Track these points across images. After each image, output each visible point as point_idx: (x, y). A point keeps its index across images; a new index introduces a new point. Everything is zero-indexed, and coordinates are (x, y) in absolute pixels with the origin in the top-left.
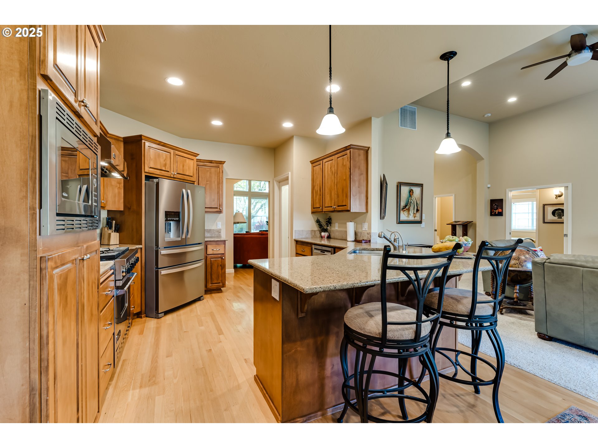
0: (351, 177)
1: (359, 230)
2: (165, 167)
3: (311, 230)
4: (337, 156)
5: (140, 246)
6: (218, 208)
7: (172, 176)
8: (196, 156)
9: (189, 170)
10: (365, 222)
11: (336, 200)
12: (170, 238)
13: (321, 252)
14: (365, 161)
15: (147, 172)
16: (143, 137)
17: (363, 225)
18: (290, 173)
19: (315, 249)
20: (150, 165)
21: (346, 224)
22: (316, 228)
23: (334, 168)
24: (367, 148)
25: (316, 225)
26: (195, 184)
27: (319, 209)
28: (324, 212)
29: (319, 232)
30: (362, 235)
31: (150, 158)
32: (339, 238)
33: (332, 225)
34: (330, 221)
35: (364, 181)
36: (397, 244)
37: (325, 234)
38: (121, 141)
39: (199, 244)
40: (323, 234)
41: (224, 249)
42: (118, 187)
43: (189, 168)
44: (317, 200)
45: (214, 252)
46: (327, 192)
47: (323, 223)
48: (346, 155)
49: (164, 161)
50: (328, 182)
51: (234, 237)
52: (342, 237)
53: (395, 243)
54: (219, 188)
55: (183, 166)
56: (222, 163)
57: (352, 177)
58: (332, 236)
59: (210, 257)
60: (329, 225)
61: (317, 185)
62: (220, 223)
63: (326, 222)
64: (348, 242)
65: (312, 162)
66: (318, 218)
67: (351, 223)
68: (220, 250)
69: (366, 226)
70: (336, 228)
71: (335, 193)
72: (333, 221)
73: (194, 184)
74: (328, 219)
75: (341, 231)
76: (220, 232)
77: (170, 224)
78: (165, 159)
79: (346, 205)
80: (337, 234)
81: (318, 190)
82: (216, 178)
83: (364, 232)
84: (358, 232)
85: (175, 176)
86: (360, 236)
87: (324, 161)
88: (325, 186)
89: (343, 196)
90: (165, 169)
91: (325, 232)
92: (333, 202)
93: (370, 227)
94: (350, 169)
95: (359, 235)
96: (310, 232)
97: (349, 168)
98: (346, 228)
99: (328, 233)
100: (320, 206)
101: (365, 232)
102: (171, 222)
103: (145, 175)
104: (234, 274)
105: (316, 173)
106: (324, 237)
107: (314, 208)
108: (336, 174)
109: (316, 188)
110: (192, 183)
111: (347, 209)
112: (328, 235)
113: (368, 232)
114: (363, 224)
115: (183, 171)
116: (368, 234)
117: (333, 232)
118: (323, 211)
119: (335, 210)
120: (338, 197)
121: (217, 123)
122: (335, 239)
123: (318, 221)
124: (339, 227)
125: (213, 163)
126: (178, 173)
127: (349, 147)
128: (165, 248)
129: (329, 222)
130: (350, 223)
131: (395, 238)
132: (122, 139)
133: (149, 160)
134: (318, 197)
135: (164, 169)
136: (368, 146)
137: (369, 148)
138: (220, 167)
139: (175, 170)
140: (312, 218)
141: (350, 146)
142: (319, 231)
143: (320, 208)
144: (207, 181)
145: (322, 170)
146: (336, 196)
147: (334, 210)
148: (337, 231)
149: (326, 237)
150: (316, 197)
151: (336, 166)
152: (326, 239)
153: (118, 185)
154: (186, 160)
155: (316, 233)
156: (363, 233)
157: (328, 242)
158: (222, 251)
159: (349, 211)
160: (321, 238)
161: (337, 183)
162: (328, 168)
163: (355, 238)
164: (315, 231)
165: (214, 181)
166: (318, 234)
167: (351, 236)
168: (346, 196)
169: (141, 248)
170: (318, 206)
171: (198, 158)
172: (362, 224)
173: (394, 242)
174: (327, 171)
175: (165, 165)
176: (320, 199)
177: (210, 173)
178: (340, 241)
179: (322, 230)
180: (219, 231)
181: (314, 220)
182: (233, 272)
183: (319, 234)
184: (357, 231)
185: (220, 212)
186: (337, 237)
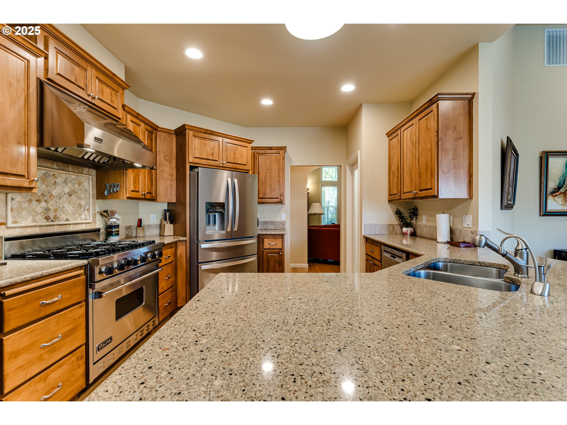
0: (440, 144)
1: (458, 227)
2: (213, 156)
3: (387, 223)
4: (418, 118)
5: (184, 239)
6: (279, 198)
7: (221, 165)
8: (251, 143)
9: (241, 158)
10: (467, 214)
11: (417, 183)
12: (215, 230)
13: (391, 256)
14: (467, 116)
15: (192, 162)
16: (186, 126)
17: (464, 219)
18: (359, 152)
19: (385, 251)
20: (194, 155)
21: (435, 216)
22: (395, 221)
23: (415, 137)
24: (470, 96)
25: (396, 217)
26: (250, 173)
27: (397, 196)
28: (403, 199)
29: (399, 228)
30: (462, 234)
31: (195, 147)
32: (427, 237)
33: (419, 217)
34: (416, 211)
35: (464, 149)
36: (523, 260)
37: (408, 230)
38: (173, 134)
39: (251, 237)
40: (405, 229)
41: (281, 243)
42: (170, 179)
43: (241, 156)
44: (394, 184)
45: (271, 246)
46: (406, 172)
47: (406, 214)
48: (432, 113)
49: (212, 149)
50: (407, 158)
51: (308, 229)
52: (432, 235)
53: (518, 258)
54: (279, 176)
55: (234, 154)
56: (284, 149)
57: (442, 143)
58: (418, 233)
59: (267, 251)
60: (413, 217)
61: (395, 164)
62: (285, 214)
63: (410, 213)
64: (438, 245)
65: (389, 134)
66: (397, 208)
67: (444, 214)
68: (277, 245)
69: (468, 221)
70: (423, 222)
71: (417, 171)
72: (420, 212)
73: (248, 173)
74: (413, 209)
75: (431, 226)
76: (284, 225)
77: (215, 216)
78: (213, 148)
79: (431, 189)
80: (425, 230)
81: (395, 171)
82: (277, 165)
83: (465, 229)
84: (456, 229)
85: (224, 166)
86: (460, 236)
87: (403, 129)
88: (403, 164)
89: (427, 174)
90: (213, 158)
91: (407, 227)
92: (414, 184)
93: (476, 222)
94: (438, 132)
95: (457, 233)
96: (386, 227)
97: (436, 130)
98: (435, 222)
99: (412, 229)
100: (398, 192)
101: (468, 229)
102: (217, 214)
103: (190, 166)
104: (308, 269)
105: (393, 148)
106: (406, 234)
107: (391, 195)
108: (417, 144)
109: (393, 168)
110: (246, 171)
111: (434, 195)
112: (413, 231)
113: (473, 230)
114: (464, 216)
115: (234, 159)
116: (472, 233)
117: (420, 228)
118: (401, 199)
119: (416, 196)
120: (420, 177)
121: (267, 102)
122: (421, 237)
123: (398, 213)
124: (427, 221)
125: (274, 150)
126: (228, 162)
127: (434, 99)
128: (206, 241)
129: (414, 213)
130: (442, 215)
131: (518, 248)
132: (174, 132)
133: (194, 150)
134: (395, 179)
135: (211, 158)
136: (472, 91)
137: (474, 94)
138: (281, 154)
139: (224, 159)
140: (390, 207)
141: (437, 97)
142: (400, 225)
143: (397, 194)
144: (267, 170)
145: (400, 142)
146: (417, 175)
147: (414, 196)
148: (425, 226)
149: (409, 235)
150: (393, 180)
151: (417, 132)
152: (409, 237)
153: (170, 177)
154: (237, 148)
155: (396, 228)
156: (464, 231)
157: (413, 241)
158: (279, 246)
159: (436, 197)
160: (402, 235)
161: (419, 157)
162: (407, 138)
163: (451, 239)
164: (393, 226)
165: (275, 169)
166: (398, 228)
167: (443, 235)
168: (432, 175)
169: (186, 241)
170: (395, 192)
171: (253, 145)
172: (462, 218)
173: (516, 255)
174: (406, 143)
175: (213, 154)
176: (398, 183)
177: (270, 161)
178: (429, 241)
179: (404, 224)
180: (283, 223)
181: (393, 211)
182: (308, 267)
183: (400, 230)
184: (454, 227)
185: (281, 202)
186: (425, 235)
